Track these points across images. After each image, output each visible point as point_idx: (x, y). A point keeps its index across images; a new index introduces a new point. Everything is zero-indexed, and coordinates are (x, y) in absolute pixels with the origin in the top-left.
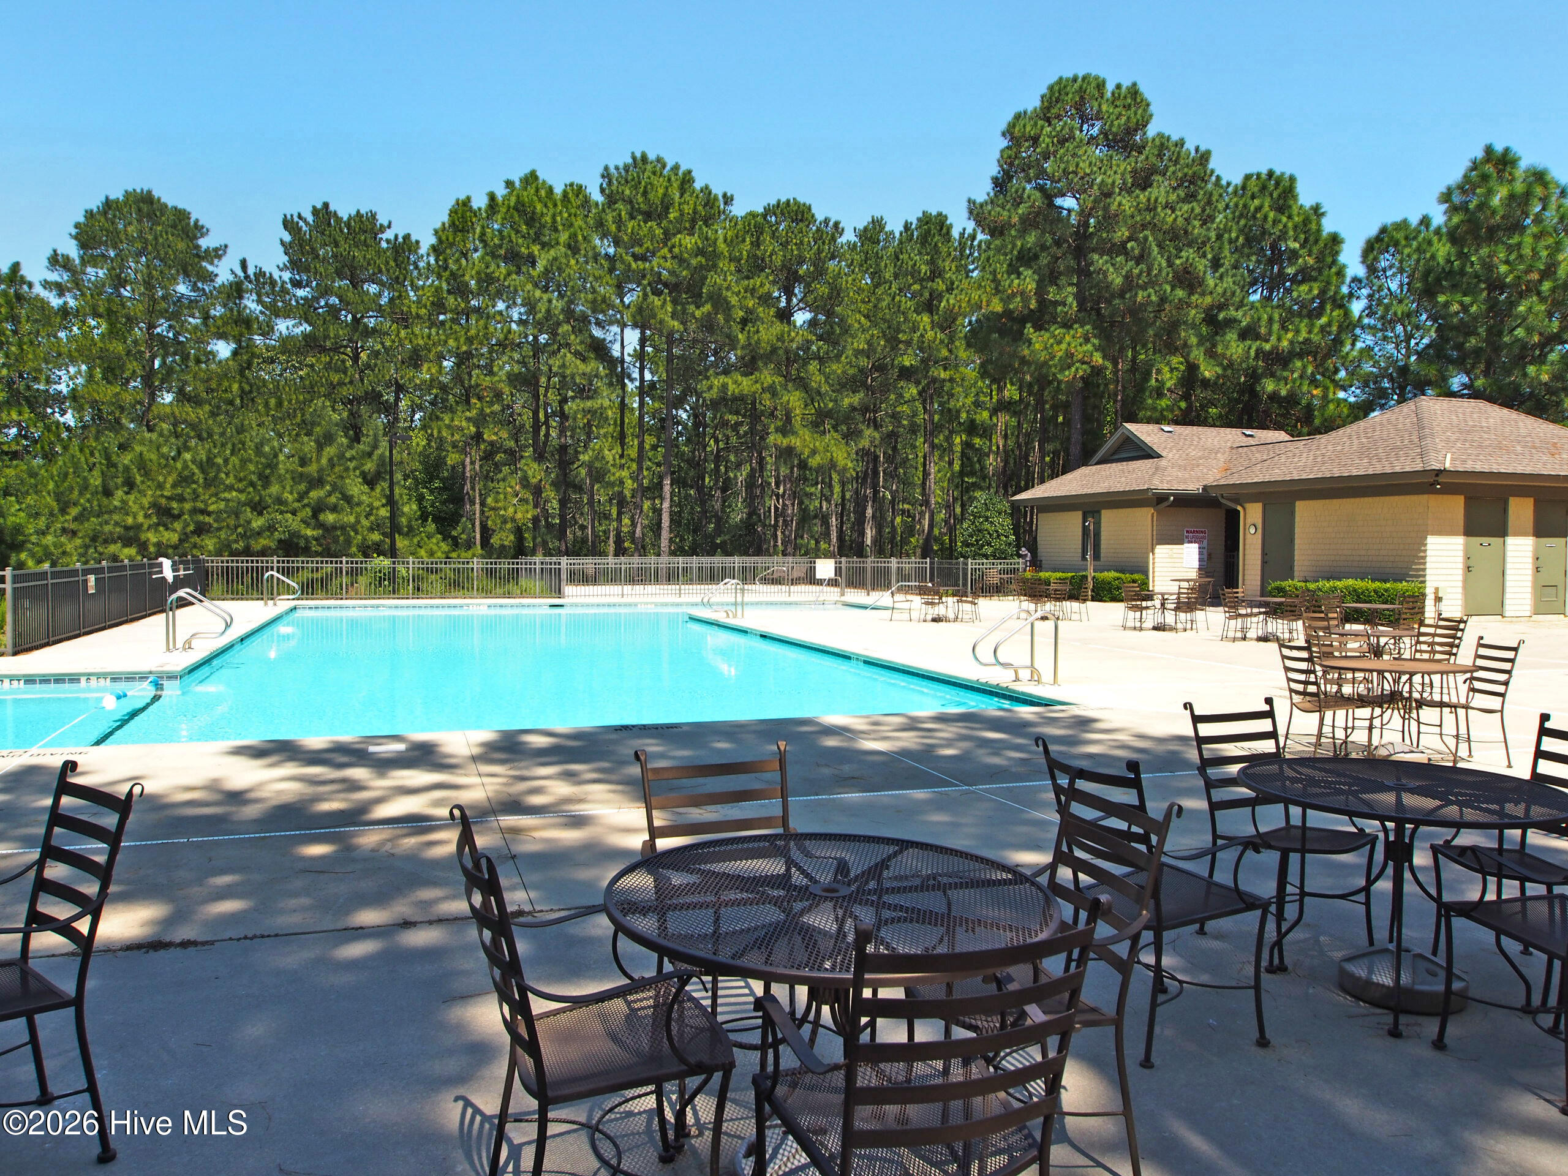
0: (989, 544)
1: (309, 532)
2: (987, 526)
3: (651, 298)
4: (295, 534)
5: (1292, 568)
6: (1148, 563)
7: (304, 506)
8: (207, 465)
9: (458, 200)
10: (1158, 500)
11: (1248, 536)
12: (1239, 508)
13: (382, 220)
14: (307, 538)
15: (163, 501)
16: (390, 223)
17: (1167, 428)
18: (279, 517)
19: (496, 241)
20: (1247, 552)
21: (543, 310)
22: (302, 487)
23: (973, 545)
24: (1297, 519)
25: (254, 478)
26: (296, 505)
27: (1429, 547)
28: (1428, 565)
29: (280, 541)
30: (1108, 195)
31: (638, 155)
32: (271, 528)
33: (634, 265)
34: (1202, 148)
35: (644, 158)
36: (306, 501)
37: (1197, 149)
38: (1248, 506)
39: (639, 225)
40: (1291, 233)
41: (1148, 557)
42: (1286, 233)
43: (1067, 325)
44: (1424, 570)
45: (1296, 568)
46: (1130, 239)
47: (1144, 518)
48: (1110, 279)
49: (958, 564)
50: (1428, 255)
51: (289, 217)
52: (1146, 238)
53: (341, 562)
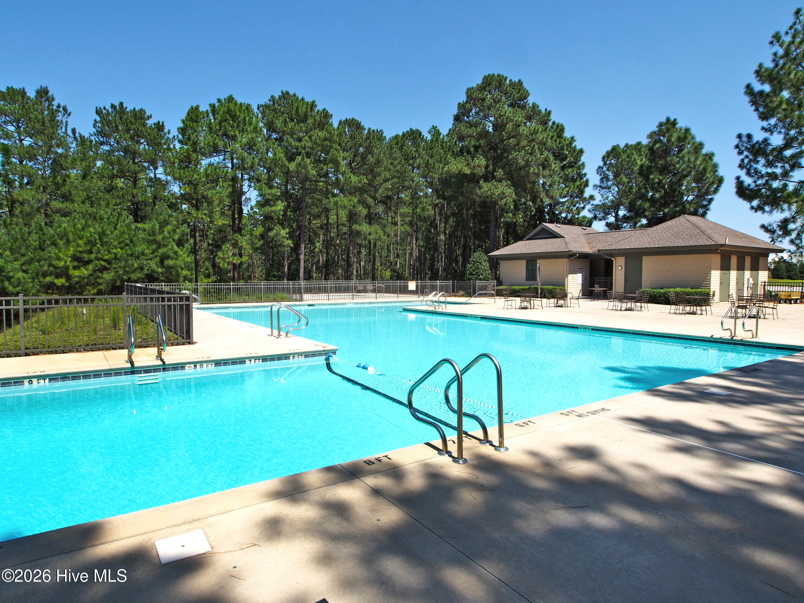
0: (482, 274)
1: (160, 270)
2: (480, 266)
3: (306, 159)
4: (153, 271)
5: (641, 284)
6: (565, 282)
7: (156, 256)
8: (102, 234)
9: (192, 107)
10: (570, 255)
11: (617, 270)
12: (613, 259)
13: (148, 114)
14: (158, 273)
15: (78, 254)
16: (151, 115)
17: (558, 225)
18: (145, 263)
19: (218, 127)
20: (617, 277)
21: (250, 163)
22: (154, 246)
23: (475, 275)
24: (643, 264)
25: (128, 241)
26: (151, 256)
27: (712, 275)
28: (711, 282)
29: (146, 274)
30: (519, 126)
31: (284, 91)
32: (141, 268)
33: (293, 144)
34: (548, 110)
35: (287, 93)
36: (156, 254)
37: (546, 110)
38: (617, 258)
39: (295, 125)
40: (566, 147)
41: (565, 280)
42: (563, 147)
43: (500, 181)
44: (710, 284)
45: (643, 284)
46: (527, 146)
47: (563, 263)
48: (519, 161)
49: (470, 283)
50: (633, 159)
51: (99, 108)
52: (534, 146)
53: (230, 285)
